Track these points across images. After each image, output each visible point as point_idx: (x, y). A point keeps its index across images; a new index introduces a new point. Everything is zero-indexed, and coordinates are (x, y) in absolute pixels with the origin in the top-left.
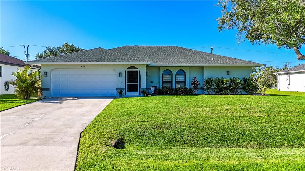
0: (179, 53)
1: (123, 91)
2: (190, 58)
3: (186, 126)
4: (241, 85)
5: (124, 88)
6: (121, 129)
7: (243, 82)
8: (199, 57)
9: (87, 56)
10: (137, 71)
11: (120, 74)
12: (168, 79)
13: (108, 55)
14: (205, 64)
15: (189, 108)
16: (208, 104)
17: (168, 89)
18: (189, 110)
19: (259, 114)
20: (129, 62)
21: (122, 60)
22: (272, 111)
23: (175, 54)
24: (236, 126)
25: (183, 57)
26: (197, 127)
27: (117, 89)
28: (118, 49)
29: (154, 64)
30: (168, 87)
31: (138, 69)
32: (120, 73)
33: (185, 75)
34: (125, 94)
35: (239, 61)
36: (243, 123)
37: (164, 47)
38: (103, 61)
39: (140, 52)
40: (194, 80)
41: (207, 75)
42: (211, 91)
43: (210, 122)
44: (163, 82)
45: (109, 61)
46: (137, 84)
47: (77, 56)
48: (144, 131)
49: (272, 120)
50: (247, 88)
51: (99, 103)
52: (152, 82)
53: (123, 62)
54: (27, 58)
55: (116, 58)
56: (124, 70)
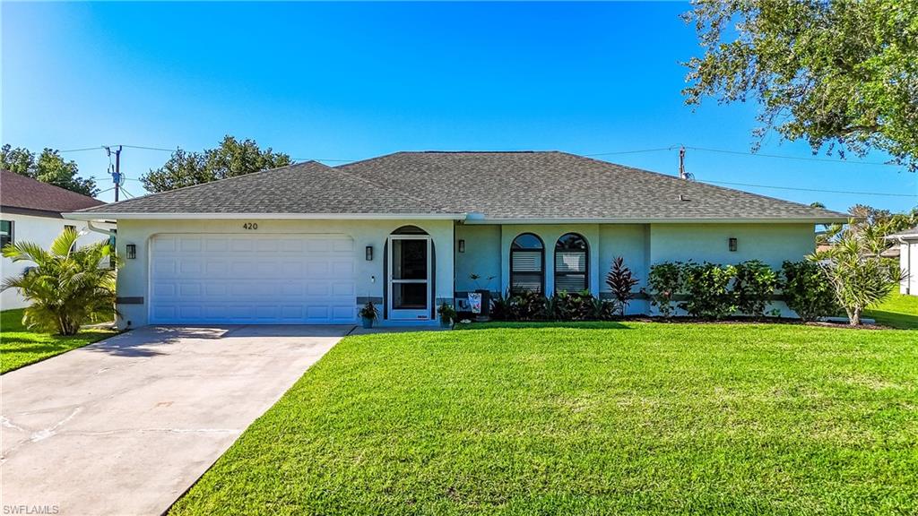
0: (568, 178)
1: (375, 306)
2: (603, 195)
3: (564, 484)
4: (779, 286)
5: (382, 296)
6: (318, 494)
7: (783, 278)
8: (635, 190)
9: (264, 193)
10: (426, 241)
11: (370, 250)
12: (528, 262)
13: (334, 187)
14: (652, 217)
15: (585, 393)
16: (658, 377)
17: (528, 298)
18: (584, 403)
19: (849, 433)
20: (398, 211)
21: (375, 206)
22: (898, 418)
23: (556, 180)
24: (758, 492)
25: (582, 191)
26: (609, 490)
27: (360, 300)
28: (373, 166)
29: (481, 217)
30: (528, 294)
31: (426, 233)
32: (367, 247)
33: (587, 251)
34: (386, 317)
35: (771, 205)
36: (786, 477)
37: (522, 155)
38: (313, 210)
39: (440, 173)
40: (617, 268)
41: (662, 251)
42: (672, 308)
43: (656, 471)
44: (512, 273)
45: (334, 210)
46: (426, 284)
47: (235, 192)
48: (402, 507)
49: (902, 464)
50: (798, 298)
51: (292, 353)
52: (475, 277)
53: (376, 211)
54: (117, 185)
55: (356, 198)
56: (382, 238)
